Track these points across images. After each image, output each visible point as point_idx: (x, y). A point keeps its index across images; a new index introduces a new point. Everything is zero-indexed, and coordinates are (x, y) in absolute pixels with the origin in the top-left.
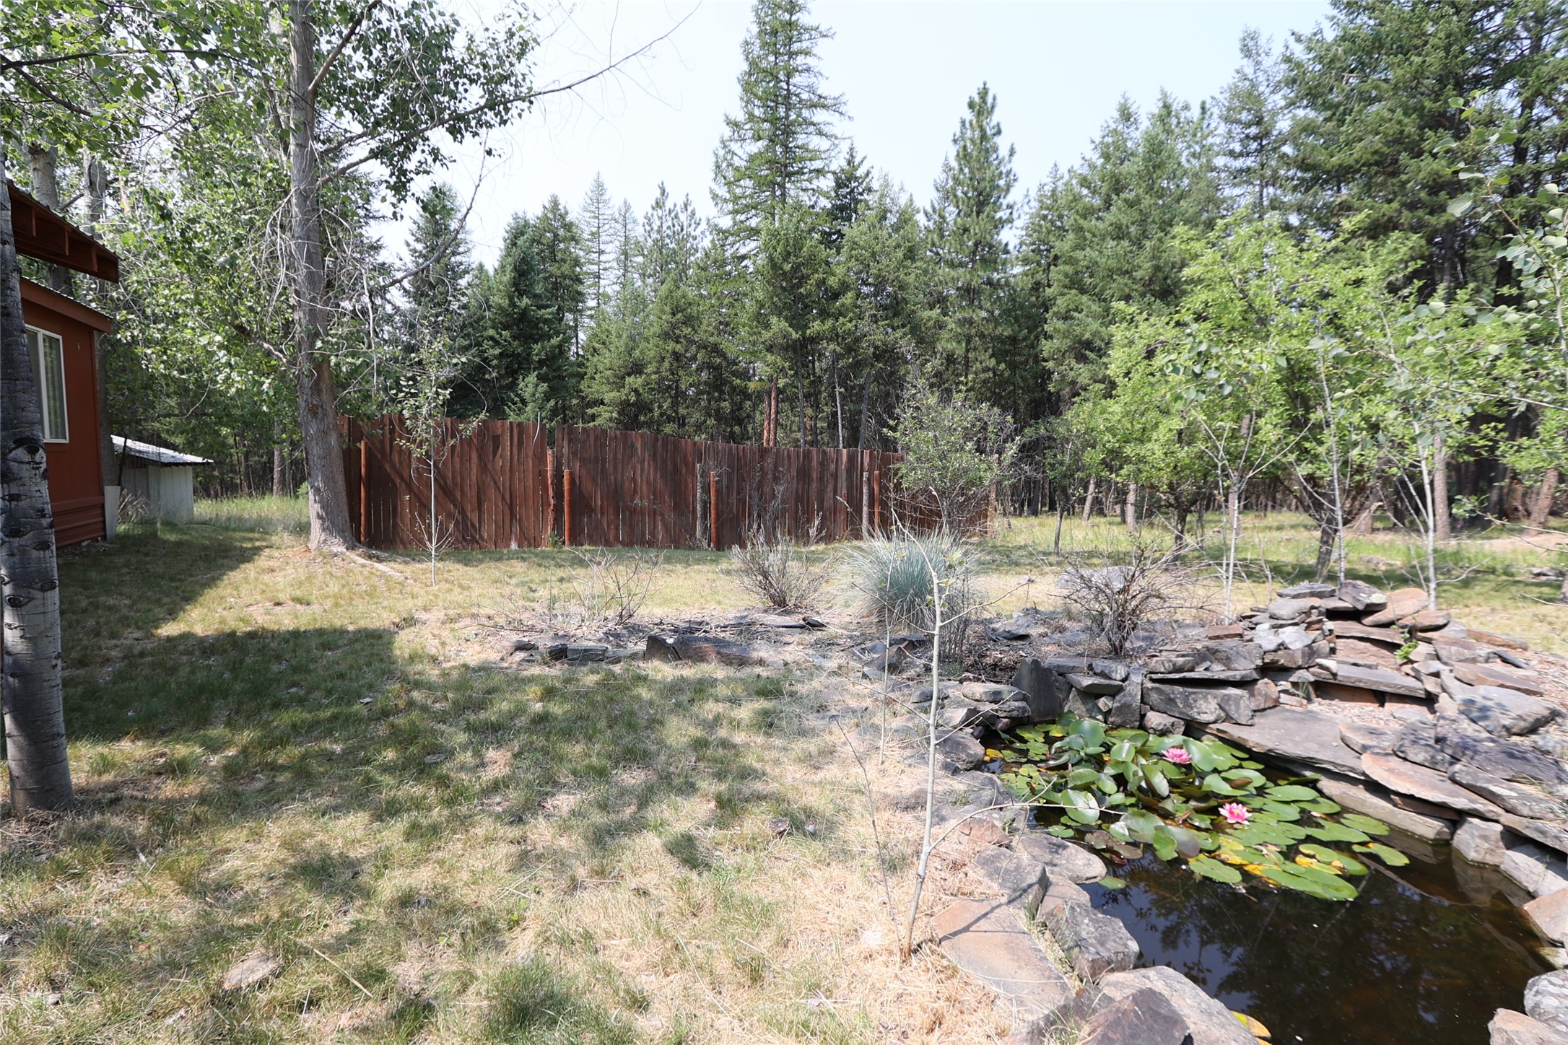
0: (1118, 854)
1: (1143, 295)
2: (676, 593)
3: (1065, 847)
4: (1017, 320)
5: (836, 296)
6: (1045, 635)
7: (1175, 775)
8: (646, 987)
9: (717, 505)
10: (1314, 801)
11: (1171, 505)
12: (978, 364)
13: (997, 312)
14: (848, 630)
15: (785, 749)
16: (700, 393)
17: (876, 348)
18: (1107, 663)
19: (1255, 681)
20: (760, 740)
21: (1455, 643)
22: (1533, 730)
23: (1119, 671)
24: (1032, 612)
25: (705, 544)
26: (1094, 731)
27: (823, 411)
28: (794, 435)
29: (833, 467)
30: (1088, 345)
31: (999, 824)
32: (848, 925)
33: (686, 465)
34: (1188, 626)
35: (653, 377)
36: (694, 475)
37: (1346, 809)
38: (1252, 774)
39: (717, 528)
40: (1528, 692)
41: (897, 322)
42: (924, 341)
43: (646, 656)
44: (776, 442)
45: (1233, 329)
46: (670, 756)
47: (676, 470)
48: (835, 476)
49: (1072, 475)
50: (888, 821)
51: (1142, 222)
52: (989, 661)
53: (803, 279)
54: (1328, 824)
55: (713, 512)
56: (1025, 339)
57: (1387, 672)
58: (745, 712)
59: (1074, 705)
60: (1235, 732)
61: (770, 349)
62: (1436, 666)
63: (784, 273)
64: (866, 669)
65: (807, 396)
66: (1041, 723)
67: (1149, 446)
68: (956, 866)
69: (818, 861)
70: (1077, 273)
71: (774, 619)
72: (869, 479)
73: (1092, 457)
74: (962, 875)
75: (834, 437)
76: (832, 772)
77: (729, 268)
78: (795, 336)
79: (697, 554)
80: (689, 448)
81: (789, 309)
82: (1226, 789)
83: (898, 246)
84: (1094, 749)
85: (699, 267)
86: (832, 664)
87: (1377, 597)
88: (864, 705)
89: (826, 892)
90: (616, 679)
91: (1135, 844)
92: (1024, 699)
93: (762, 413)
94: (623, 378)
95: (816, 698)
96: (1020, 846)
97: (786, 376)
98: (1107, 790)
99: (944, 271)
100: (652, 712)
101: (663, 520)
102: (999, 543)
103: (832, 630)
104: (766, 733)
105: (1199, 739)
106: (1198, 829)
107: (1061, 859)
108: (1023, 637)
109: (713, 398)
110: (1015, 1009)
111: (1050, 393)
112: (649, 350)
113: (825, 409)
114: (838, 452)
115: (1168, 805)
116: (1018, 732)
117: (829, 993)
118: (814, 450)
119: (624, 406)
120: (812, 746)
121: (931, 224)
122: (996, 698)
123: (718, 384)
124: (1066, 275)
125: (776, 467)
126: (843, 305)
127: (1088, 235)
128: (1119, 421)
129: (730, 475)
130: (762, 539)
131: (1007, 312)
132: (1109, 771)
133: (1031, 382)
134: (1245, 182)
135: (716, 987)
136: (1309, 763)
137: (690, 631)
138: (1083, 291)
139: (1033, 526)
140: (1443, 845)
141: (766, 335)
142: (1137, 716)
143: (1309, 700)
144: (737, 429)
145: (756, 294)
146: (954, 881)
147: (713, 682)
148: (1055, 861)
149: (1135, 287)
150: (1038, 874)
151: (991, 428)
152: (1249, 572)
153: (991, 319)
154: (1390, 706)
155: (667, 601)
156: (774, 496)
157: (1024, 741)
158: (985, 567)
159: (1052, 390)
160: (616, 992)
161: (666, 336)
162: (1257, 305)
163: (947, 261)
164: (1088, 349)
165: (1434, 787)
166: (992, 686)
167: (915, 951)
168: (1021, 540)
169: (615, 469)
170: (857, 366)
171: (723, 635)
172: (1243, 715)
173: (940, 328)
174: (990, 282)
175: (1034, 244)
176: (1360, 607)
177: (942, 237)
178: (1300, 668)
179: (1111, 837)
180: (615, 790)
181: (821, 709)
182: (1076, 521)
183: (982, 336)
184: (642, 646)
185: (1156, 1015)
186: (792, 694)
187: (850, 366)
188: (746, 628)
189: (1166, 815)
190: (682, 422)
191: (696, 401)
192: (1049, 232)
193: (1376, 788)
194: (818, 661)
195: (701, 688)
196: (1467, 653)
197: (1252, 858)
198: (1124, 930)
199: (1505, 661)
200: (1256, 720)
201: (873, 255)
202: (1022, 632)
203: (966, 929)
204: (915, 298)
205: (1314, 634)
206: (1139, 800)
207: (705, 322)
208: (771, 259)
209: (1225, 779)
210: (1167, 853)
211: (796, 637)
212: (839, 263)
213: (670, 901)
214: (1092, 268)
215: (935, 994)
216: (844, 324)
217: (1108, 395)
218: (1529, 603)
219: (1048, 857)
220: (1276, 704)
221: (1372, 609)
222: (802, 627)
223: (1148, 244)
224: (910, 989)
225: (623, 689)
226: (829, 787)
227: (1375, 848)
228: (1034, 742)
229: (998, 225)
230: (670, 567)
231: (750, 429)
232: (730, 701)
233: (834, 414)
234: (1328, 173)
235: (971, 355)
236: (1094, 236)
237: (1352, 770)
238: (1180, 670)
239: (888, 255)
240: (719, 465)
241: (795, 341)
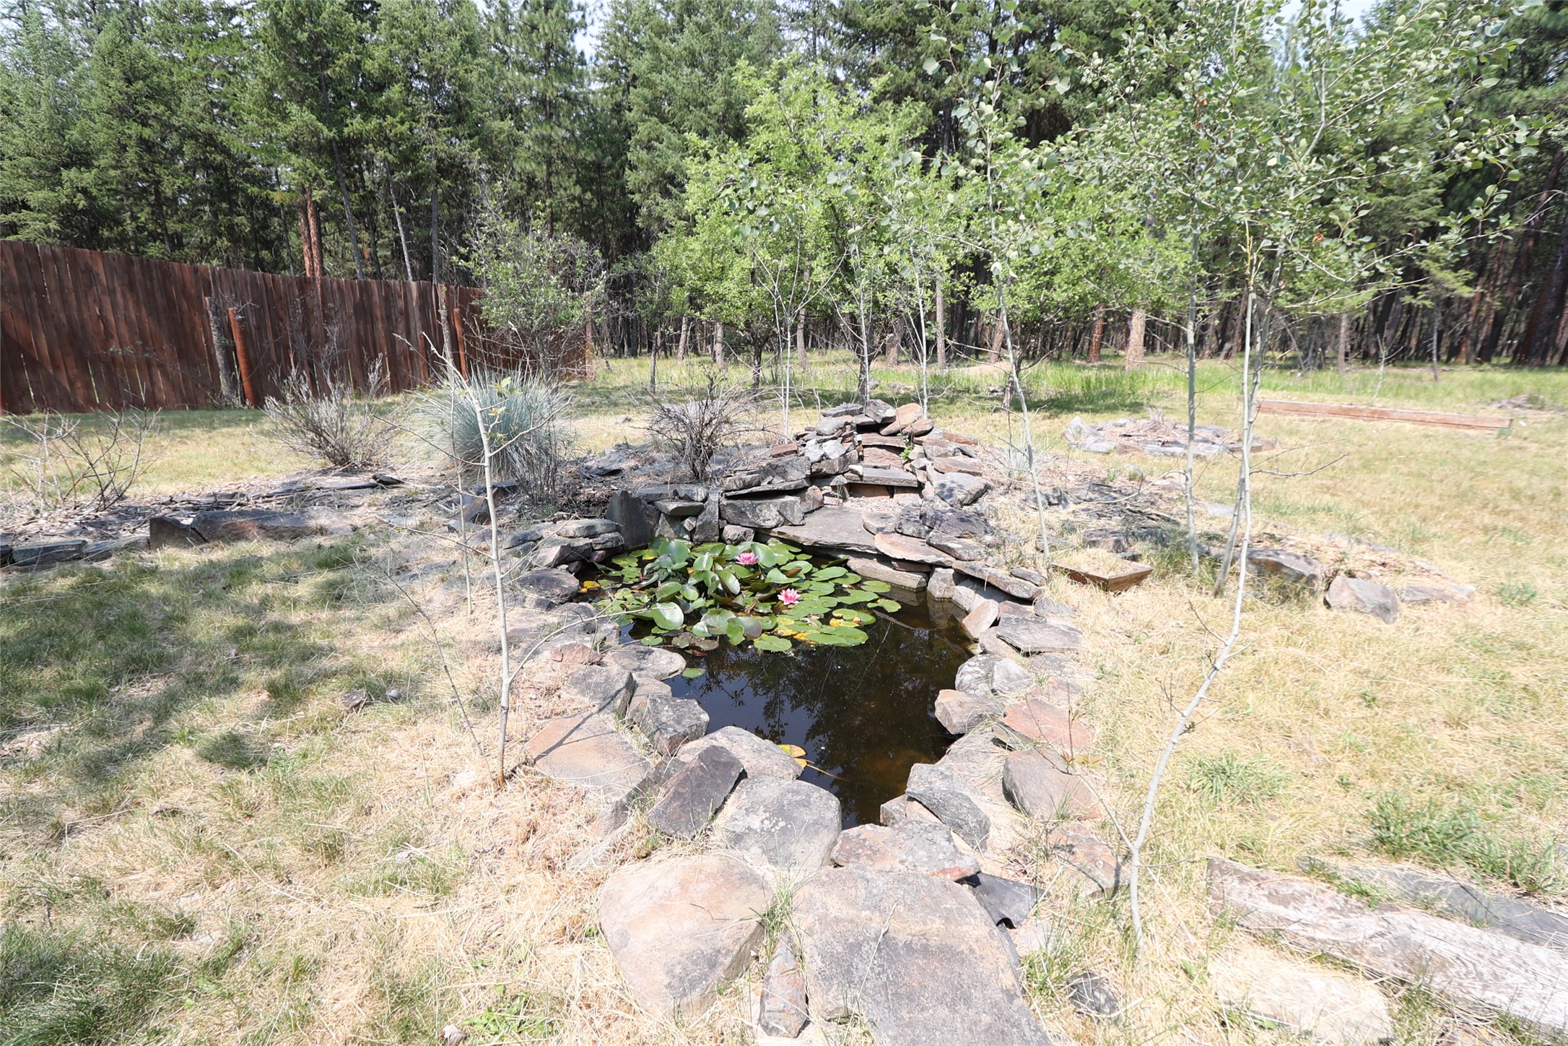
0: (698, 649)
1: (718, 131)
2: (195, 463)
3: (651, 652)
4: (600, 145)
5: (380, 88)
6: (636, 468)
7: (745, 574)
8: (186, 909)
9: (246, 351)
10: (844, 576)
11: (749, 342)
12: (562, 192)
13: (578, 133)
14: (431, 484)
15: (358, 619)
16: (197, 202)
17: (440, 160)
18: (690, 487)
19: (806, 488)
20: (325, 614)
21: (936, 443)
22: (975, 500)
23: (699, 492)
24: (624, 448)
25: (237, 402)
26: (680, 549)
27: (382, 236)
28: (349, 265)
29: (401, 303)
30: (671, 179)
31: (589, 645)
32: (438, 774)
33: (188, 298)
34: (756, 447)
35: (112, 173)
36: (203, 312)
37: (865, 579)
38: (804, 565)
39: (251, 381)
40: (974, 474)
41: (463, 130)
42: (497, 156)
43: (151, 544)
44: (324, 272)
45: (790, 173)
46: (198, 655)
47: (171, 305)
48: (406, 314)
49: (662, 314)
50: (480, 666)
51: (713, 52)
52: (582, 498)
53: (328, 58)
54: (853, 592)
55: (241, 360)
56: (610, 167)
57: (896, 472)
58: (305, 588)
59: (664, 529)
60: (790, 532)
61: (294, 148)
62: (924, 461)
63: (299, 44)
64: (452, 522)
65: (359, 215)
66: (635, 549)
67: (726, 284)
68: (549, 692)
69: (402, 723)
70: (656, 98)
71: (335, 481)
72: (448, 319)
73: (679, 296)
74: (556, 698)
75: (401, 269)
76: (415, 631)
77: (211, 23)
78: (327, 133)
79: (225, 415)
80: (188, 276)
81: (315, 96)
82: (783, 579)
83: (451, 33)
84: (679, 565)
85: (160, 15)
86: (412, 522)
87: (890, 412)
88: (452, 559)
89: (413, 750)
90: (104, 578)
91: (713, 638)
92: (617, 529)
93: (299, 235)
94: (56, 170)
95: (395, 559)
96: (612, 661)
97: (321, 185)
98: (690, 598)
99: (513, 74)
100: (167, 609)
101: (165, 373)
102: (598, 385)
103: (411, 486)
104: (333, 607)
105: (765, 543)
106: (762, 615)
107: (648, 664)
108: (615, 472)
109: (222, 211)
110: (602, 797)
111: (640, 230)
112: (98, 132)
113: (385, 233)
114: (406, 286)
115: (739, 601)
116: (614, 561)
117: (419, 842)
118: (374, 284)
119: (67, 214)
120: (391, 609)
121: (492, 12)
122: (591, 533)
123: (224, 191)
124: (646, 100)
125: (324, 303)
126: (389, 100)
127: (664, 58)
128: (700, 260)
129: (259, 314)
130: (305, 388)
131: (587, 133)
132: (692, 581)
133: (619, 215)
134: (801, 27)
135: (284, 878)
136: (842, 548)
137: (218, 506)
138: (664, 120)
139: (631, 367)
140: (922, 591)
141: (286, 129)
142: (717, 531)
143: (845, 499)
144: (265, 254)
145: (258, 67)
146: (547, 705)
147: (257, 562)
148: (643, 666)
149: (711, 122)
150: (625, 680)
151: (579, 263)
152: (805, 400)
153: (572, 140)
154: (899, 497)
155: (180, 475)
156: (327, 340)
157: (619, 568)
158: (585, 410)
159: (640, 225)
160: (143, 928)
161: (122, 113)
162: (808, 152)
163: (515, 63)
164: (670, 183)
165: (917, 551)
166: (586, 522)
167: (510, 777)
168: (620, 381)
169: (65, 302)
170: (418, 181)
171: (268, 505)
172: (796, 517)
173: (516, 144)
174: (567, 96)
175: (611, 58)
176: (879, 421)
177: (507, 31)
178: (838, 474)
179: (693, 636)
180: (117, 711)
181: (401, 570)
182: (671, 361)
183: (564, 159)
184: (144, 532)
185: (716, 764)
186: (364, 561)
187: (410, 180)
188: (299, 495)
189: (738, 609)
190: (176, 242)
191: (193, 214)
192: (626, 47)
193: (884, 559)
194: (395, 521)
195: (240, 572)
196: (942, 450)
197: (802, 628)
198: (698, 707)
199: (964, 453)
200: (807, 520)
201: (422, 38)
202: (614, 467)
203: (560, 744)
204: (483, 106)
205: (847, 445)
206: (716, 601)
207: (187, 100)
208: (275, 20)
209: (783, 572)
210: (737, 639)
211: (367, 497)
212: (377, 43)
213: (211, 810)
214: (669, 93)
215: (529, 807)
216: (393, 126)
217: (690, 233)
218: (985, 412)
219: (636, 664)
220: (821, 505)
221: (887, 422)
222: (373, 486)
223: (720, 76)
224: (505, 811)
225: (119, 589)
226: (411, 648)
227: (881, 602)
228: (629, 567)
229: (572, 28)
230: (184, 433)
231: (285, 255)
232: (282, 579)
233: (398, 240)
234: (865, 31)
235: (554, 180)
236: (670, 59)
237: (869, 548)
238: (749, 486)
239: (441, 42)
240: (239, 298)
241: (331, 141)
